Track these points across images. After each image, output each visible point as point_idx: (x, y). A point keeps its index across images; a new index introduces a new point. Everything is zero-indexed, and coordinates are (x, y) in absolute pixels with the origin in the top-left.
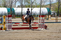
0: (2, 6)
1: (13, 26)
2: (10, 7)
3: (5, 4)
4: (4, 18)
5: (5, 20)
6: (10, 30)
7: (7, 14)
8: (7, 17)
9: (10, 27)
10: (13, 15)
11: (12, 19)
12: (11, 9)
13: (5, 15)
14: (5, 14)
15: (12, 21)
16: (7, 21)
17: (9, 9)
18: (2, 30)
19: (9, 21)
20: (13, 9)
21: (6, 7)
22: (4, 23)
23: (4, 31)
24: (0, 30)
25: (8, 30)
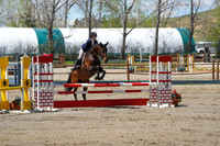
0: (20, 22)
1: (60, 93)
2: (48, 26)
3: (29, 16)
4: (26, 66)
5: (28, 71)
6: (49, 109)
8: (35, 61)
9: (45, 98)
10: (57, 56)
11: (56, 70)
12: (51, 33)
13: (31, 56)
14: (30, 52)
15: (56, 78)
16: (37, 77)
17: (45, 34)
18: (19, 109)
19: (44, 78)
20: (59, 33)
21: (33, 26)
22: (27, 83)
23: (26, 111)
24: (11, 109)
25: (38, 108)
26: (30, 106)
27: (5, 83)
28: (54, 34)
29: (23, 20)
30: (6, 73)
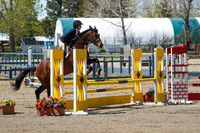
0: (156, 12)
1: (194, 85)
2: (185, 17)
3: (165, 6)
4: (160, 58)
5: (162, 63)
6: (183, 101)
7: (173, 42)
8: (169, 52)
9: (179, 90)
10: (193, 46)
11: (191, 61)
12: (187, 23)
15: (190, 69)
16: (171, 69)
17: (181, 23)
18: (153, 101)
19: (179, 69)
21: (169, 16)
22: (161, 74)
23: (160, 103)
24: (145, 101)
25: (172, 101)
26: (164, 99)
27: (138, 75)
28: (190, 24)
29: (159, 10)
30: (140, 64)
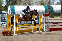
1: (51, 26)
3: (42, 2)
4: (41, 18)
6: (48, 31)
7: (45, 13)
8: (43, 16)
9: (47, 27)
10: (51, 14)
11: (50, 19)
12: (49, 7)
13: (42, 14)
15: (50, 21)
16: (44, 21)
17: (47, 7)
19: (46, 21)
20: (51, 7)
21: (43, 5)
22: (41, 23)
23: (41, 32)
24: (36, 31)
25: (45, 31)
26: (42, 30)
28: (50, 7)
29: (40, 3)
